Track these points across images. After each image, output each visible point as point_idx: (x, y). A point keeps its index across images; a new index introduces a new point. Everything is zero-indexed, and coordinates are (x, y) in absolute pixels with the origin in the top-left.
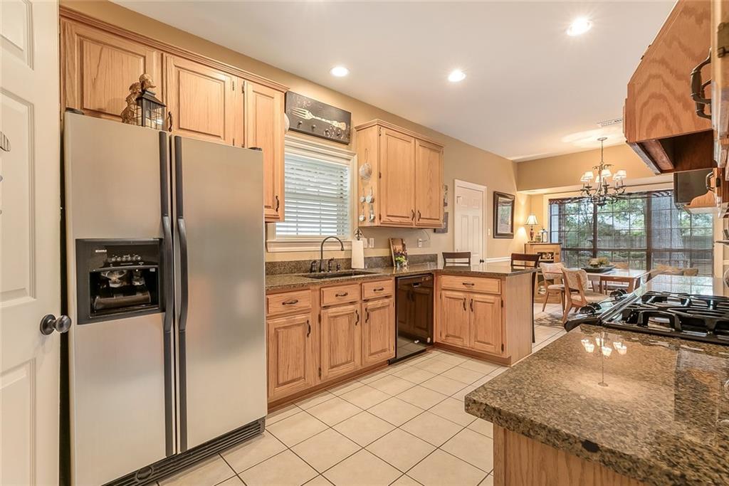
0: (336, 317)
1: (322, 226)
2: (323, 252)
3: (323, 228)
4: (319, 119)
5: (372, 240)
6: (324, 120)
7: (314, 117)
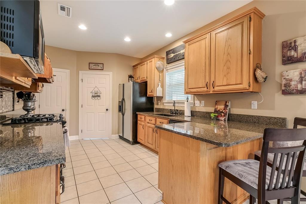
0: (149, 127)
1: (178, 96)
2: (175, 107)
3: (178, 97)
4: (176, 54)
5: (203, 102)
6: (177, 53)
7: (174, 55)
